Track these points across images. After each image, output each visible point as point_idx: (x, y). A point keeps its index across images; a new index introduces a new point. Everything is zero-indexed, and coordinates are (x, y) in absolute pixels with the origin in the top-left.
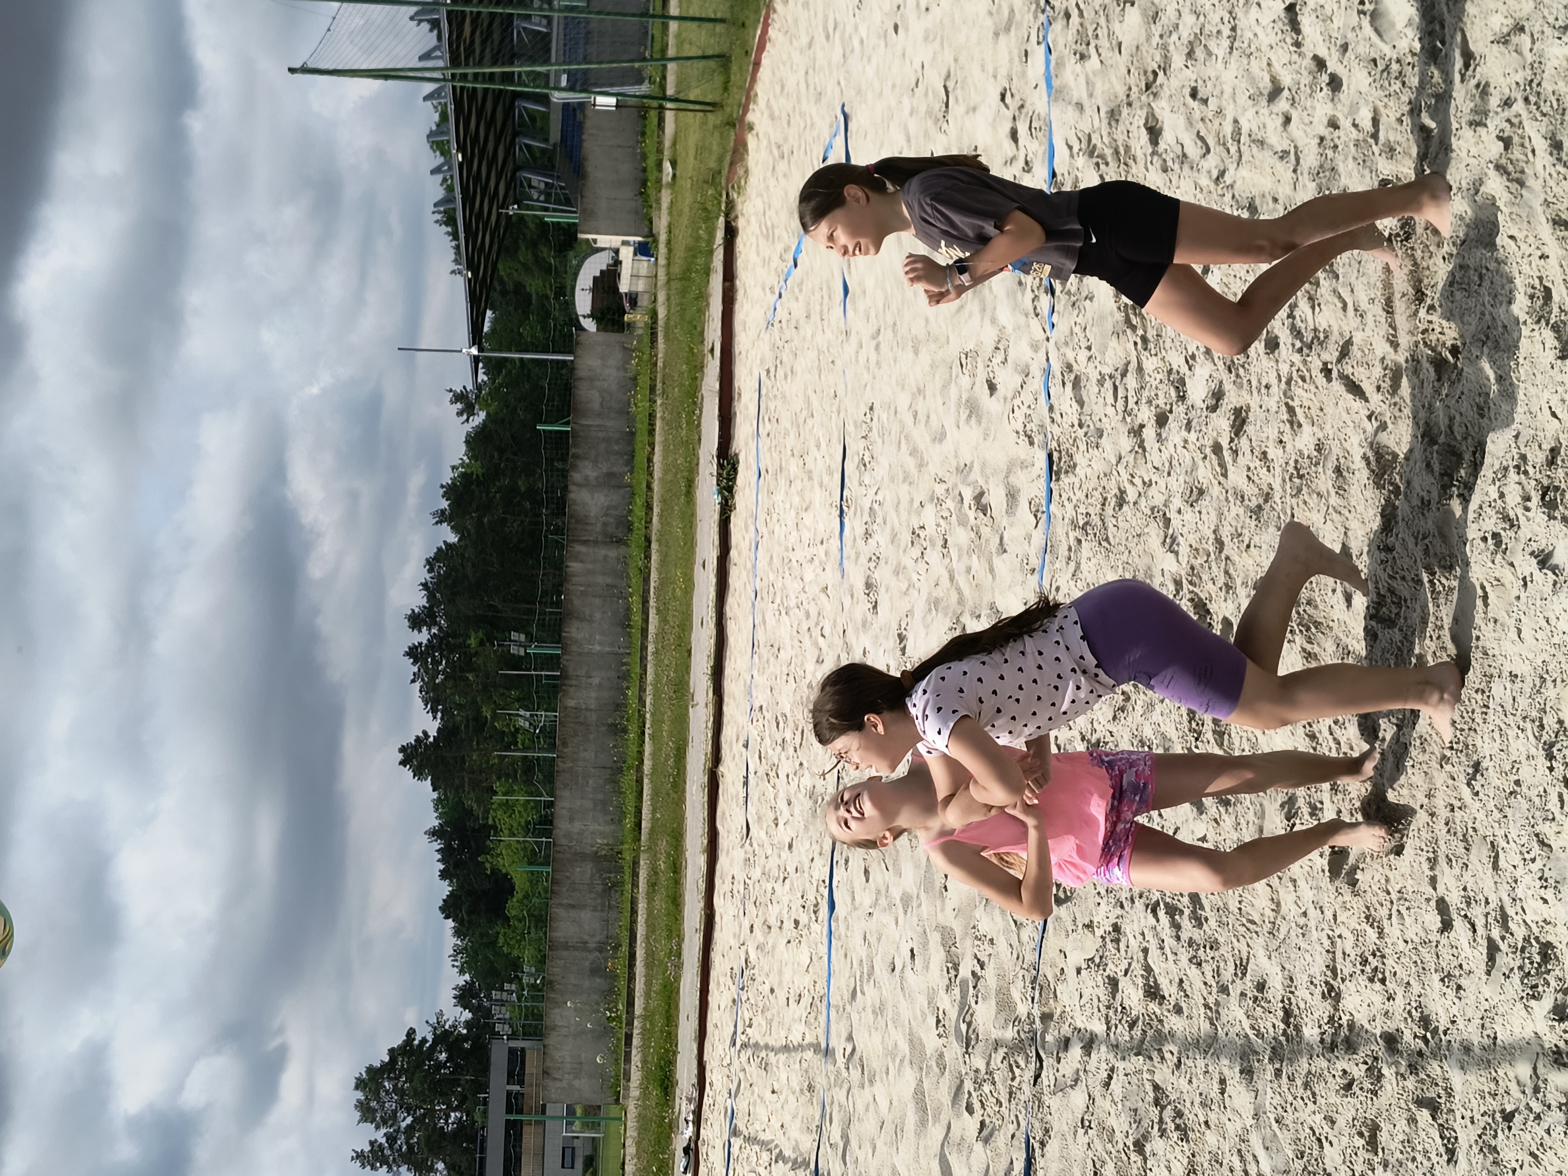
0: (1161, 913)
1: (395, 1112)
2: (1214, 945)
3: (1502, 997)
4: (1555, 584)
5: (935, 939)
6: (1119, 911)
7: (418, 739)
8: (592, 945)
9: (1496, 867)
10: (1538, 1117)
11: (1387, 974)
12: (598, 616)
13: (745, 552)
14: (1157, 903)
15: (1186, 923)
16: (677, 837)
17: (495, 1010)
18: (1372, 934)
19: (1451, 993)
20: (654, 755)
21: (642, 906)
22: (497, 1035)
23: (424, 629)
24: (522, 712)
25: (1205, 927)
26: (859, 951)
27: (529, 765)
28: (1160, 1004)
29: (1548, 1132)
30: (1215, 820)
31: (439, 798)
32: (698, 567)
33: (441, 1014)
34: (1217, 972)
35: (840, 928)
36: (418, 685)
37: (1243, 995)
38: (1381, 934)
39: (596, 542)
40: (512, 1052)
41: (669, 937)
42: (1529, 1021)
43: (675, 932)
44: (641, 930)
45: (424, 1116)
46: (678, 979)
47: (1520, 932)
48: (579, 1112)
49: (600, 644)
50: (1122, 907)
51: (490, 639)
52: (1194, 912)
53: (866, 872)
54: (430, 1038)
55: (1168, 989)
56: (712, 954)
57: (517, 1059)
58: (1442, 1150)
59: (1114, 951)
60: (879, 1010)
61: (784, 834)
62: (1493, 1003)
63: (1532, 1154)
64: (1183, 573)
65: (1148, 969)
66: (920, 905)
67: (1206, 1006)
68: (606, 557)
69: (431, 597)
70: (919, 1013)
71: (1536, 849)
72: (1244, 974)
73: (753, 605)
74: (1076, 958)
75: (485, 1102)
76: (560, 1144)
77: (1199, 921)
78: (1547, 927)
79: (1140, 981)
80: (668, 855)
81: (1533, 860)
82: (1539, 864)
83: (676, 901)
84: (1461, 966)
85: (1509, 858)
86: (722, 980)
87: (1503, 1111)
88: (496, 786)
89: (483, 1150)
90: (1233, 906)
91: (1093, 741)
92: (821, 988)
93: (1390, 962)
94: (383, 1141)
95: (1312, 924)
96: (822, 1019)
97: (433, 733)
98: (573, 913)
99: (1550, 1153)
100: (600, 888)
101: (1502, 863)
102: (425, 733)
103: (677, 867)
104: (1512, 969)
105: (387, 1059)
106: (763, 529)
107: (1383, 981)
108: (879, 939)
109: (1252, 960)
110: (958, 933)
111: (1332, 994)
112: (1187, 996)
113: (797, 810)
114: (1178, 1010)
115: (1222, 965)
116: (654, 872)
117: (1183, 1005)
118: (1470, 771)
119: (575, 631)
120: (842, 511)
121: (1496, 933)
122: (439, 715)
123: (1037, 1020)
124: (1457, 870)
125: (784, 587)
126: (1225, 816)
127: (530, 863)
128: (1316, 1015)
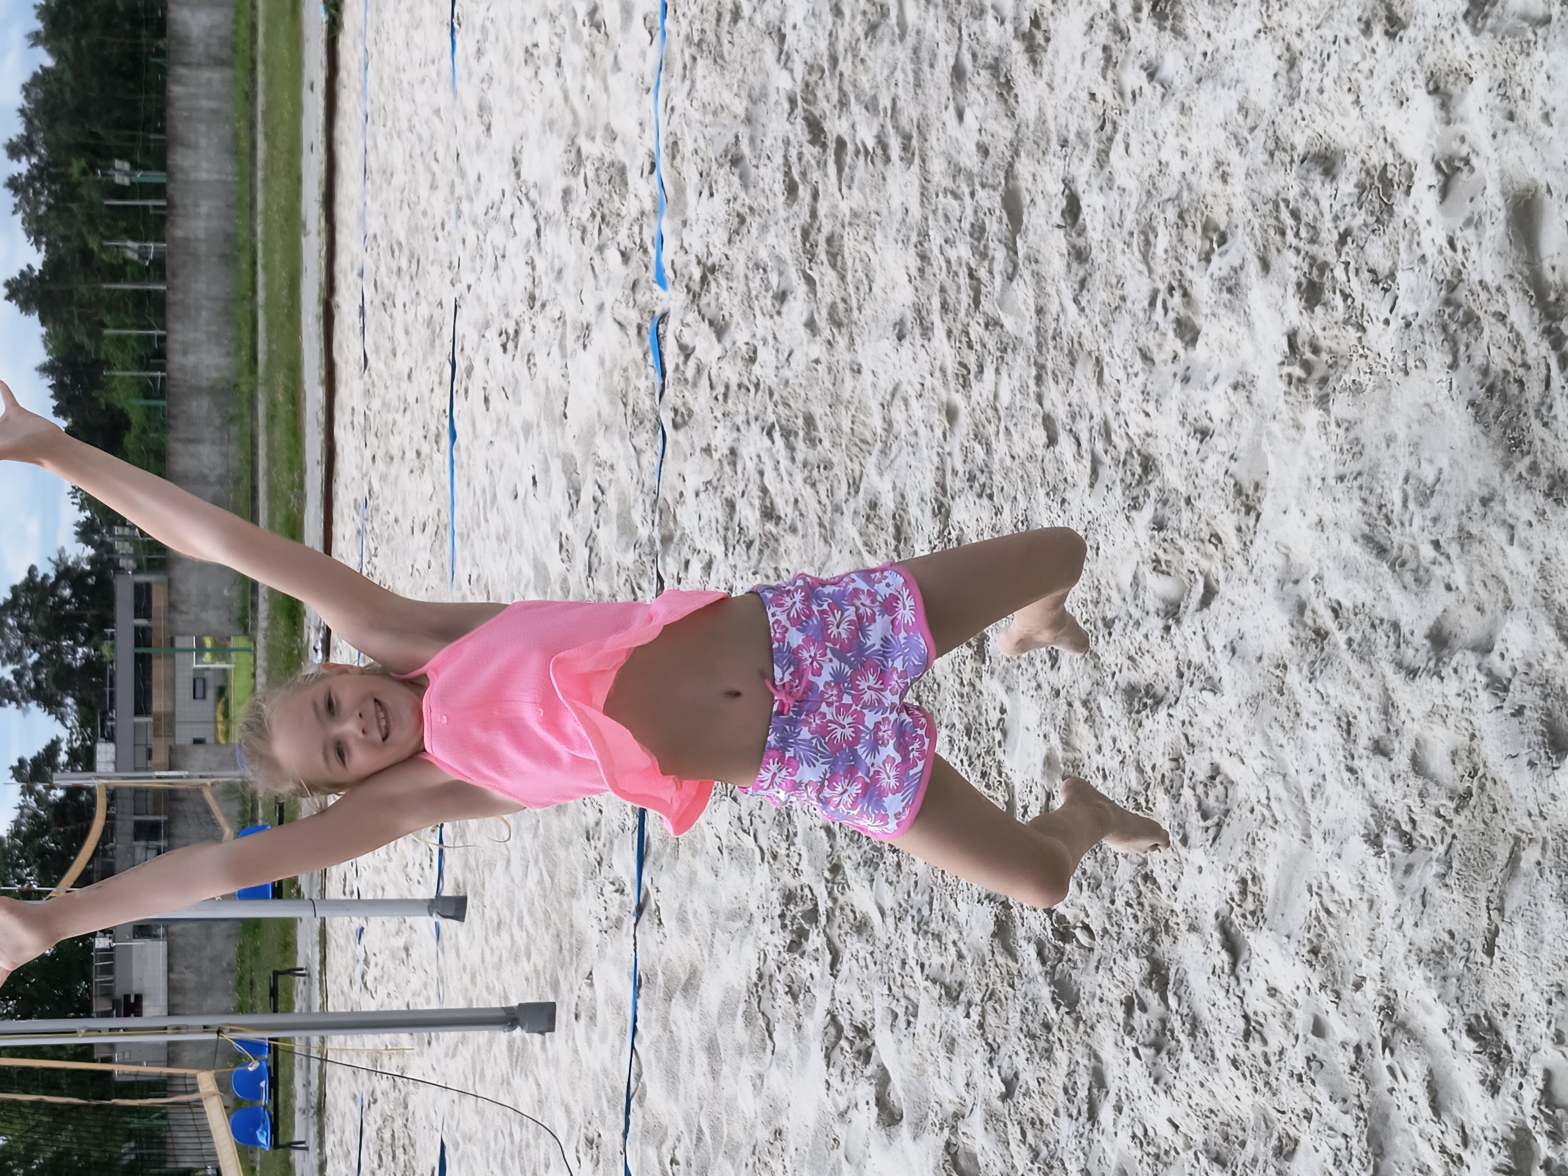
0: (777, 435)
1: (20, 649)
2: (828, 466)
3: (1105, 509)
4: (1163, 96)
5: (556, 466)
6: (735, 434)
7: (22, 274)
8: (212, 479)
9: (1100, 381)
10: (1137, 624)
11: (995, 490)
12: (203, 142)
13: (355, 73)
14: (773, 426)
15: (800, 445)
16: (295, 369)
17: (118, 545)
18: (980, 452)
19: (1056, 507)
20: (268, 286)
21: (262, 440)
22: (119, 570)
23: (24, 159)
24: (130, 244)
25: (819, 447)
26: (482, 479)
27: (140, 297)
28: (777, 524)
29: (1146, 637)
30: (829, 342)
31: (48, 334)
32: (306, 91)
33: (62, 551)
34: (831, 492)
35: (461, 457)
36: (20, 216)
37: (856, 513)
38: (988, 452)
39: (199, 65)
40: (138, 587)
41: (291, 470)
42: (1130, 531)
43: (297, 464)
44: (262, 463)
45: (51, 652)
46: (301, 510)
47: (1122, 445)
48: (208, 642)
49: (208, 171)
50: (738, 430)
51: (92, 168)
52: (807, 433)
53: (486, 400)
54: (52, 574)
55: (783, 508)
56: (334, 486)
57: (142, 594)
58: (1047, 658)
59: (731, 473)
60: (503, 537)
61: (402, 364)
62: (1096, 515)
63: (1130, 658)
64: (798, 91)
65: (764, 490)
66: (540, 434)
67: (821, 525)
68: (209, 81)
69: (29, 123)
70: (542, 539)
71: (1139, 364)
72: (857, 492)
73: (364, 129)
74: (694, 481)
75: (112, 637)
76: (190, 675)
77: (812, 442)
78: (1149, 440)
79: (757, 503)
80: (286, 388)
81: (1136, 375)
82: (1142, 377)
83: (296, 434)
84: (1065, 480)
85: (1113, 371)
86: (346, 511)
87: (1104, 619)
88: (107, 319)
89: (112, 685)
90: (846, 426)
91: (709, 263)
92: (445, 518)
93: (998, 478)
94: (11, 678)
95: (923, 442)
96: (448, 547)
97: (38, 266)
98: (192, 448)
99: (1147, 657)
100: (217, 421)
101: (1106, 377)
102: (29, 266)
103: (295, 399)
104: (1114, 483)
105: (9, 596)
106: (372, 49)
107: (991, 497)
108: (501, 467)
109: (865, 478)
110: (579, 460)
111: (942, 512)
112: (801, 515)
113: (415, 340)
114: (793, 530)
115: (836, 484)
116: (273, 404)
117: (799, 525)
118: (1076, 286)
119: (180, 158)
120: (453, 29)
121: (1099, 446)
122: (43, 247)
123: (658, 543)
124: (1063, 385)
125: (395, 110)
126: (838, 338)
127: (147, 397)
128: (926, 532)
